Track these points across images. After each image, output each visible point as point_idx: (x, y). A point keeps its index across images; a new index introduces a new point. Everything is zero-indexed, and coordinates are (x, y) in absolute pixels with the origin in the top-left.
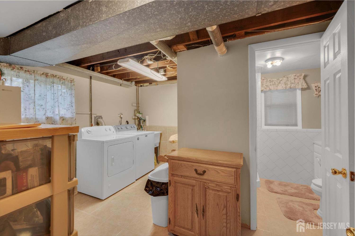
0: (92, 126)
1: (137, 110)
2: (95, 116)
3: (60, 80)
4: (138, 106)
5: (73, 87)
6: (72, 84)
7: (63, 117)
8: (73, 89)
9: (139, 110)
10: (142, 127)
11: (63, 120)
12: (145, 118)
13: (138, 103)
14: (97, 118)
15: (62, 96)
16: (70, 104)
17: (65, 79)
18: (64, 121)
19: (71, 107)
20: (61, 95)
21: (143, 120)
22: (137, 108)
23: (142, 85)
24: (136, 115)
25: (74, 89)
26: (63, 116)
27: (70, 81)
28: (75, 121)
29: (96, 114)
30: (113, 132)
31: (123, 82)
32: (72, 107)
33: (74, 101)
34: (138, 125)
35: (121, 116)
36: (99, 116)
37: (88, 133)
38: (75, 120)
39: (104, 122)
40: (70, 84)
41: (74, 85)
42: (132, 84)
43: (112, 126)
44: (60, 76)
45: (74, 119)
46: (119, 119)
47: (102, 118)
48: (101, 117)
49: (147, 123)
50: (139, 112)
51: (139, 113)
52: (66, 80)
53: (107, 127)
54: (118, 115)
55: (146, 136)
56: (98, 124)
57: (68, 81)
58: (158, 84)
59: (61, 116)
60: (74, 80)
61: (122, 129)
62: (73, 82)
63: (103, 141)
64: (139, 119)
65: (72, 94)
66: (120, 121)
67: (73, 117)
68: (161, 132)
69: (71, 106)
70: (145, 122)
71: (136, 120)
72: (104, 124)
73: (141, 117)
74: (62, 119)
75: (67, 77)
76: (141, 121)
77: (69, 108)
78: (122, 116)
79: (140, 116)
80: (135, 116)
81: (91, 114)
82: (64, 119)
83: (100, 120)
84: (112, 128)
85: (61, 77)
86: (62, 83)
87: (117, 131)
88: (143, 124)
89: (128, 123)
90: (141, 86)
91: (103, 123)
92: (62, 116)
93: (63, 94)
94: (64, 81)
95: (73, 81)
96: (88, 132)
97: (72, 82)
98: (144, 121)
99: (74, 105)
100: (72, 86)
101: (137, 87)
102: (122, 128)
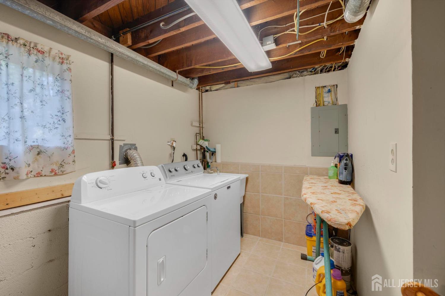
0: (113, 166)
1: (200, 134)
2: (122, 143)
3: (29, 50)
4: (201, 126)
5: (67, 75)
6: (65, 66)
7: (38, 147)
8: (65, 80)
9: (202, 134)
10: (210, 164)
11: (39, 154)
12: (215, 149)
13: (201, 122)
14: (127, 148)
15: (36, 94)
16: (59, 114)
17: (44, 53)
18: (41, 156)
19: (62, 122)
20: (31, 91)
21: (212, 151)
22: (200, 130)
23: (208, 88)
24: (199, 143)
25: (71, 80)
26: (40, 143)
27: (57, 59)
28: (73, 155)
29: (124, 140)
30: (160, 180)
31: (177, 76)
32: (64, 121)
33: (68, 107)
34: (202, 161)
35: (172, 144)
36: (131, 144)
37: (99, 187)
38: (73, 152)
39: (141, 158)
40: (57, 67)
41: (69, 69)
42: (193, 84)
43: (157, 166)
44: (30, 43)
45: (70, 150)
46: (170, 150)
47: (136, 149)
48: (134, 147)
49: (219, 158)
50: (204, 137)
51: (202, 139)
52: (46, 55)
53: (147, 169)
54: (168, 142)
55: (229, 188)
56: (127, 161)
57: (54, 59)
58: (239, 85)
59: (33, 144)
60: (69, 59)
61: (176, 172)
62: (67, 63)
63: (135, 222)
64: (204, 151)
65: (62, 92)
66: (171, 154)
67: (66, 146)
68: (247, 175)
69: (61, 119)
70: (215, 155)
71: (198, 151)
72: (139, 162)
73: (207, 146)
74: (36, 151)
75: (51, 48)
76: (208, 155)
77: (56, 126)
78: (174, 145)
79: (205, 144)
80: (197, 144)
81: (112, 140)
82: (43, 150)
83: (132, 153)
84: (157, 170)
85: (32, 45)
86: (36, 61)
87: (167, 177)
88: (210, 158)
89: (186, 160)
90: (207, 91)
91: (138, 159)
92: (36, 144)
93: (38, 89)
94: (40, 56)
95: (68, 61)
96: (99, 185)
97: (65, 62)
98: (213, 153)
99: (69, 117)
100: (65, 71)
101: (201, 92)
102: (176, 170)
